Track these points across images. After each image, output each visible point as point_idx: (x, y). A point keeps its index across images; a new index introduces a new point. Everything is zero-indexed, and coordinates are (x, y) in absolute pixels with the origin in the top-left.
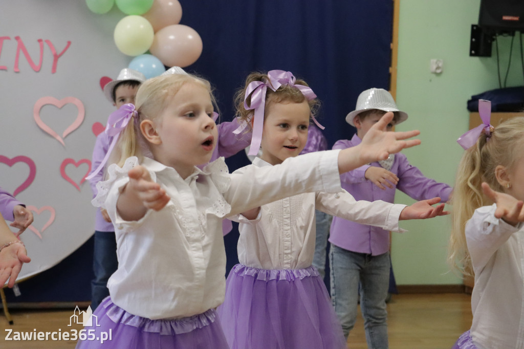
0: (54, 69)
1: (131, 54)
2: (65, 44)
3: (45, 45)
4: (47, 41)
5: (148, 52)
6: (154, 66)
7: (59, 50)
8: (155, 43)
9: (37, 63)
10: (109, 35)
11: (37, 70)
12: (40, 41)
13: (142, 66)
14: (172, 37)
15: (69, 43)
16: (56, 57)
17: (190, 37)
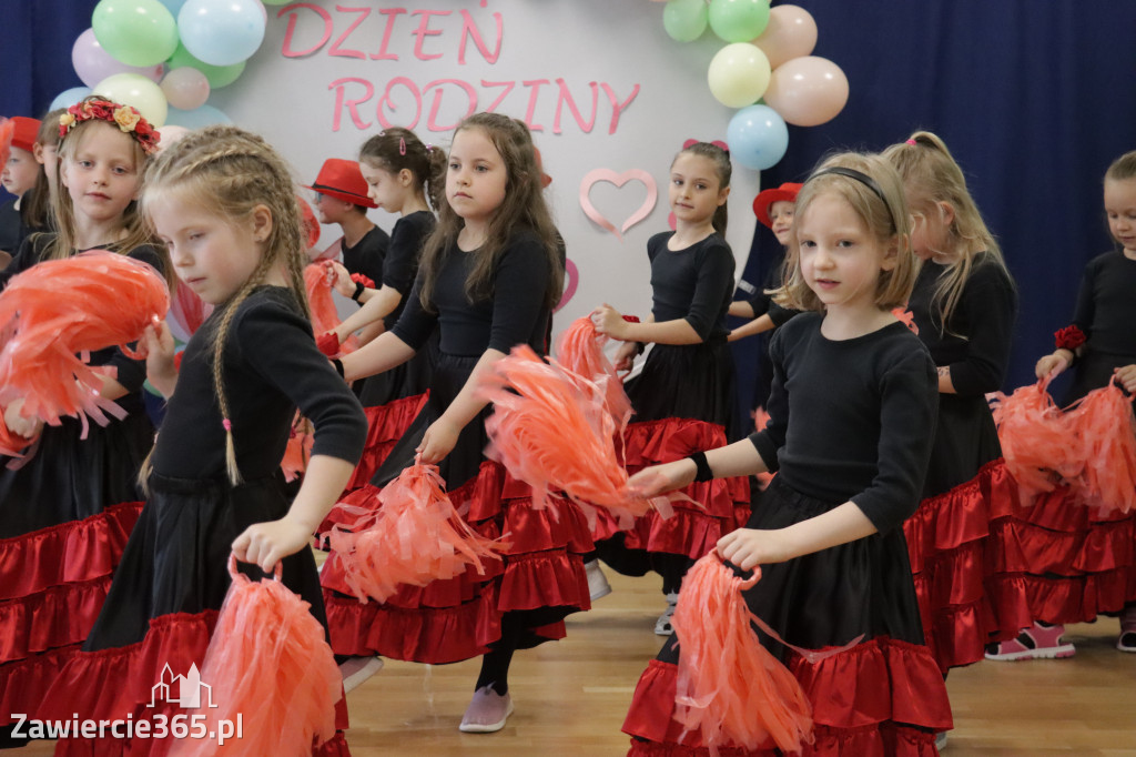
0: (613, 128)
1: (733, 104)
2: (631, 89)
3: (601, 91)
4: (604, 85)
5: (762, 102)
6: (769, 124)
7: (622, 98)
8: (772, 87)
9: (587, 119)
10: (701, 74)
11: (588, 129)
12: (593, 84)
13: (750, 123)
14: (799, 77)
15: (637, 87)
16: (617, 112)
17: (829, 76)
